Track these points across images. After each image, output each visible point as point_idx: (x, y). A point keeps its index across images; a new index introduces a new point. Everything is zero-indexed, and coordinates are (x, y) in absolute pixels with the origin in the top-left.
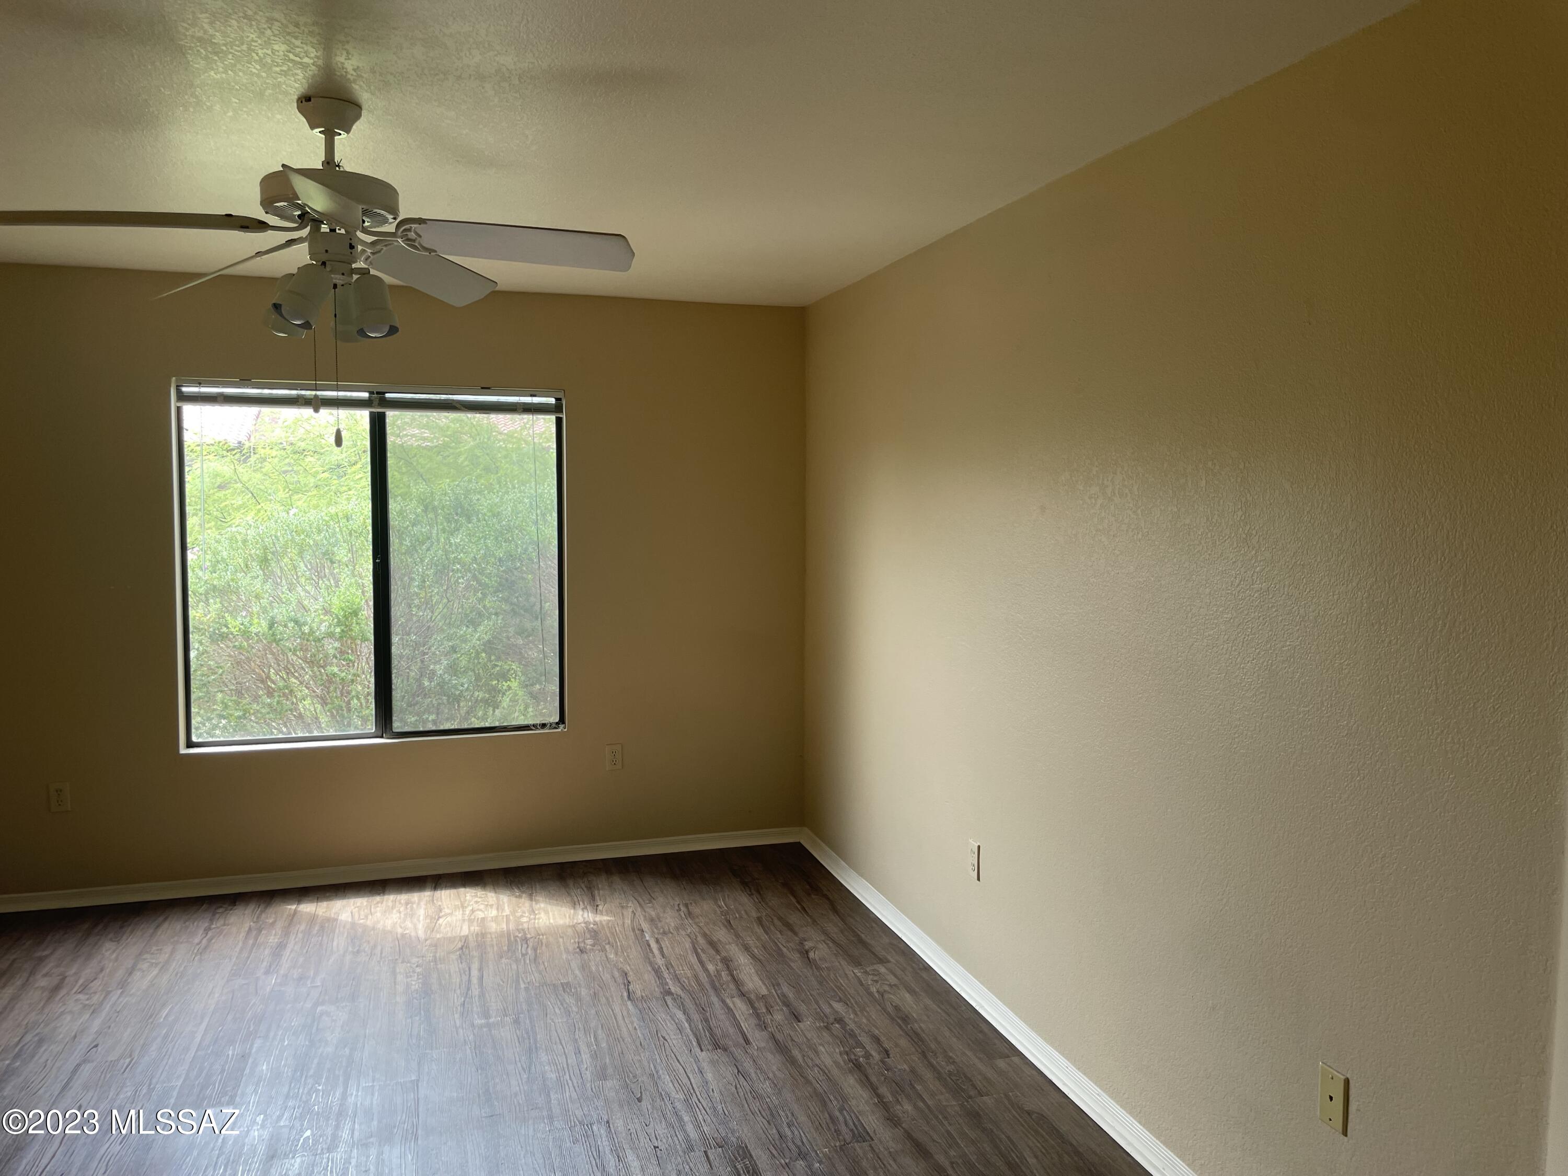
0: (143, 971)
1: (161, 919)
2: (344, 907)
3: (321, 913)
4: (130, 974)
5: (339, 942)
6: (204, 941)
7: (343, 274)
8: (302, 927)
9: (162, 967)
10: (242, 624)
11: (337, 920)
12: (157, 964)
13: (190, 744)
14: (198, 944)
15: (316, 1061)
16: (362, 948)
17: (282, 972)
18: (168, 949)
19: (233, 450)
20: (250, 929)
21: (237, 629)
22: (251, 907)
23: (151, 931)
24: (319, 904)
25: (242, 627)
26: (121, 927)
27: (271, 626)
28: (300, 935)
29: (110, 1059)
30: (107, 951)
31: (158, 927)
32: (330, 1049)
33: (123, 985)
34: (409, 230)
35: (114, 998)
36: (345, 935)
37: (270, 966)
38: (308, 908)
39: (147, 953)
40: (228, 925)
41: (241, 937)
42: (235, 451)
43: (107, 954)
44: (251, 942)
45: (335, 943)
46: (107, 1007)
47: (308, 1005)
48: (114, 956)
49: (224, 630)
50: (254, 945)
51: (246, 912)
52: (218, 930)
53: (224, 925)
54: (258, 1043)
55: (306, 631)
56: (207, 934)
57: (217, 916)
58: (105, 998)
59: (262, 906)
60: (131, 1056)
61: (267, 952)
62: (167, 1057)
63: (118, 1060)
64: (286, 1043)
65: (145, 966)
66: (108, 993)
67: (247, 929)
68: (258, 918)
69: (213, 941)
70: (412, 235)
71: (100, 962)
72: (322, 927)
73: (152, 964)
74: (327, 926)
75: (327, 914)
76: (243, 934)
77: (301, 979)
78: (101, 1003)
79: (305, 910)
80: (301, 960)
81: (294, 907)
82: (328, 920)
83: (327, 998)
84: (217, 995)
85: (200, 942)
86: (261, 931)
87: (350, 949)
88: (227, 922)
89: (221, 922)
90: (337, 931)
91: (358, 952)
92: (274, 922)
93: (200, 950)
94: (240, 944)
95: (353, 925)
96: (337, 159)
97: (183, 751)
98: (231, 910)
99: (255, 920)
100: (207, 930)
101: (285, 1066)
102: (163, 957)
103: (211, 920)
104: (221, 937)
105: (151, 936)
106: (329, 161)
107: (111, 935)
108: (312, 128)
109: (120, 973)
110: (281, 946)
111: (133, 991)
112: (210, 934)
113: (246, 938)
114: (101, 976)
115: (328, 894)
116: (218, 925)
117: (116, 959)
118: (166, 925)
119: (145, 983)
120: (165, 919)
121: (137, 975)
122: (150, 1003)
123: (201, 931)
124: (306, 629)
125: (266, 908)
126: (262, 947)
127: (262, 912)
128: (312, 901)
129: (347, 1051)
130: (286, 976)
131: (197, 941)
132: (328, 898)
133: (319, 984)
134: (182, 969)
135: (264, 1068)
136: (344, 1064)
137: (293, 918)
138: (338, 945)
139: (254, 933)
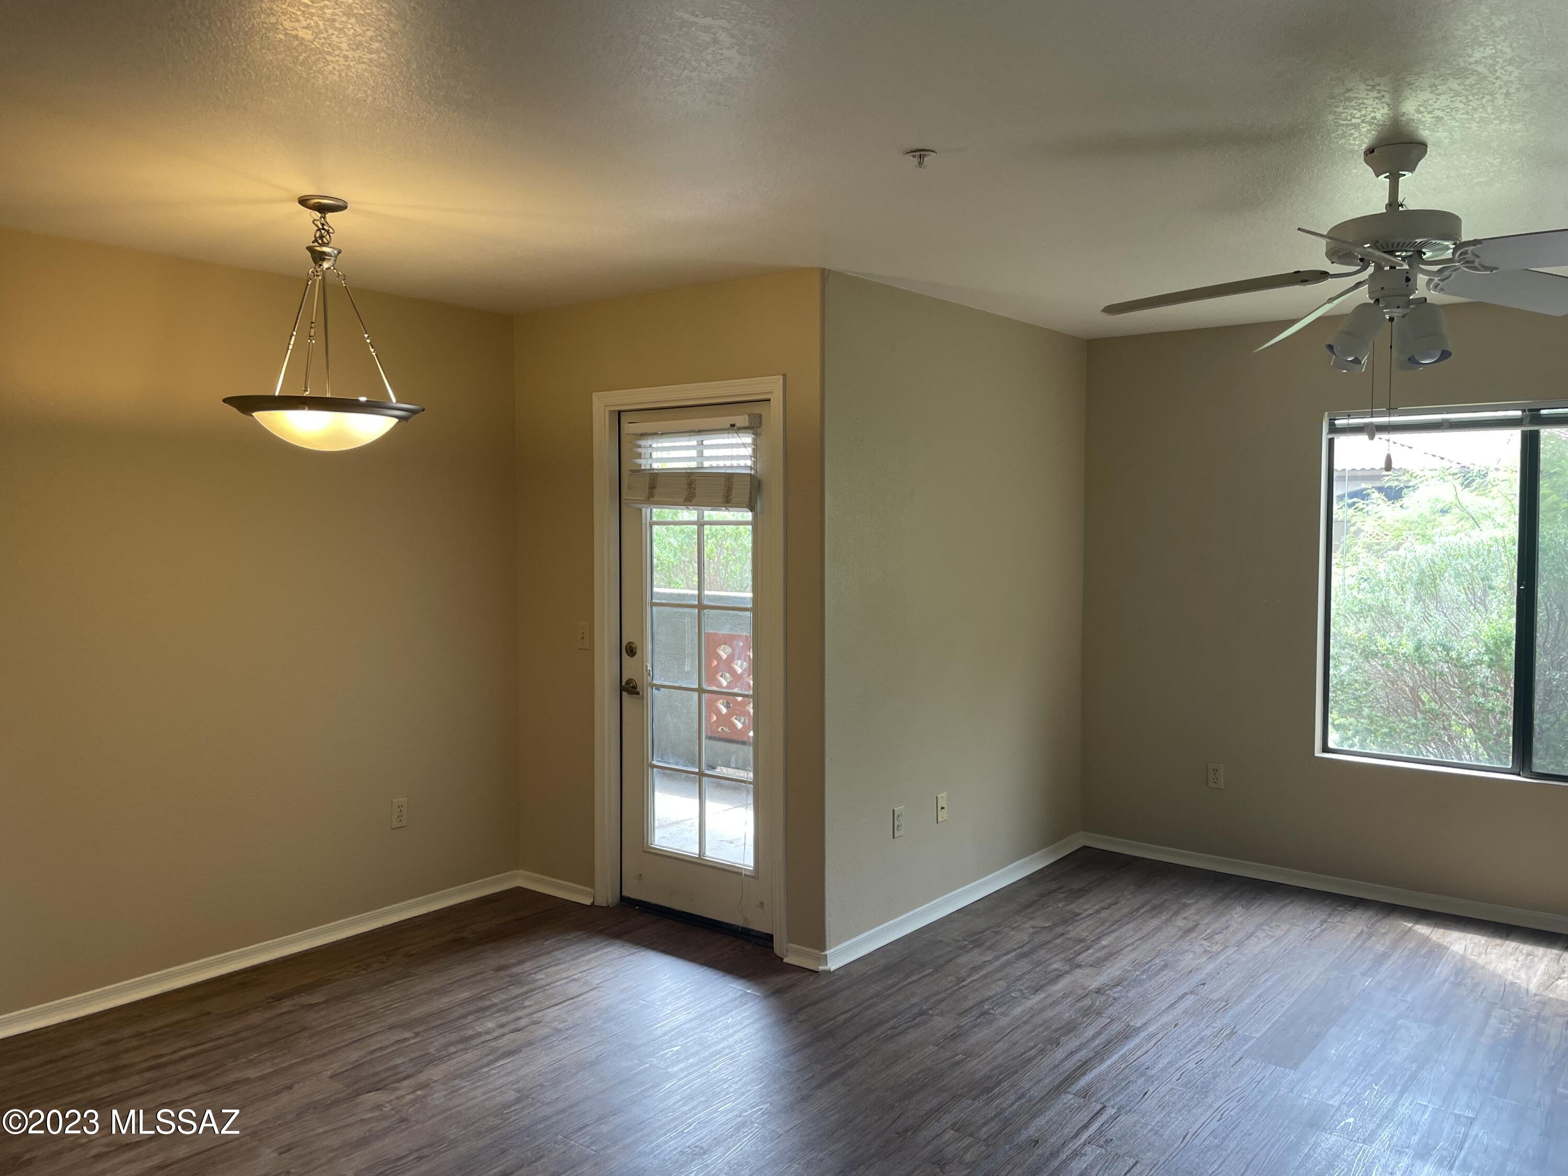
0: (1259, 939)
1: (1288, 901)
2: (1460, 939)
3: (1434, 938)
4: (1248, 938)
5: (1443, 970)
6: (1318, 931)
7: (1398, 307)
8: (1411, 946)
9: (1275, 941)
10: (1391, 644)
11: (1449, 949)
12: (1272, 937)
13: (1326, 749)
14: (1311, 931)
15: (1380, 1064)
16: (1464, 982)
17: (1378, 978)
18: (1285, 927)
19: (1456, 474)
20: (1362, 932)
21: (1385, 648)
22: (1370, 913)
23: (1276, 908)
24: (1436, 929)
25: (1390, 646)
26: (1254, 898)
27: (1417, 648)
28: (1407, 952)
29: (1211, 997)
30: (1236, 913)
31: (1283, 906)
32: (1398, 1059)
33: (1240, 944)
34: (1466, 253)
35: (1230, 952)
36: (1452, 965)
37: (1368, 970)
38: (1422, 929)
39: (1268, 925)
40: (1343, 923)
41: (1351, 936)
42: (1458, 476)
43: (1236, 916)
44: (1359, 943)
45: (1438, 970)
46: (1222, 958)
47: (1392, 1014)
48: (1240, 919)
49: (1373, 648)
50: (1360, 947)
51: (1363, 916)
52: (1333, 925)
53: (1340, 922)
54: (1334, 1030)
55: (1454, 657)
56: (1322, 925)
57: (1336, 912)
58: (1223, 950)
59: (1380, 916)
60: (1227, 1001)
61: (1371, 956)
62: (1255, 1012)
63: (1216, 1001)
64: (1359, 1039)
65: (1261, 934)
66: (1227, 947)
67: (1359, 931)
68: (1372, 925)
69: (1326, 932)
70: (1469, 257)
71: (1227, 921)
72: (1430, 952)
73: (1268, 935)
74: (1438, 951)
75: (1441, 941)
76: (1353, 935)
77: (1394, 989)
78: (1218, 953)
79: (1419, 931)
80: (1400, 973)
81: (1410, 925)
82: (1440, 946)
83: (1412, 1014)
84: (1313, 978)
85: (1314, 930)
86: (1371, 937)
87: (1452, 979)
88: (1343, 920)
89: (1338, 919)
90: (1444, 959)
91: (1459, 984)
92: (1385, 934)
93: (1312, 937)
94: (1349, 942)
95: (1463, 957)
96: (1400, 199)
97: (1318, 753)
98: (1350, 911)
99: (1369, 925)
100: (1325, 921)
101: (1352, 1056)
102: (1279, 933)
103: (1330, 915)
104: (1334, 931)
105: (1275, 913)
106: (1394, 203)
107: (1244, 902)
108: (1378, 176)
109: (1240, 935)
110: (1385, 956)
111: (1246, 952)
112: (1324, 926)
113: (1355, 939)
114: (1225, 932)
115: (1447, 923)
116: (1334, 921)
117: (1241, 923)
118: (1289, 908)
119: (1258, 948)
120: (1292, 902)
121: (1253, 940)
122: (1256, 966)
123: (1318, 921)
124: (1454, 654)
125: (1383, 917)
126: (1366, 952)
127: (1378, 921)
128: (1429, 925)
129: (1414, 1066)
130: (1380, 983)
131: (1312, 928)
132: (1447, 927)
133: (1409, 999)
134: (1291, 947)
135: (1333, 1051)
136: (1406, 1077)
137: (1405, 934)
138: (1441, 971)
139: (1364, 936)
